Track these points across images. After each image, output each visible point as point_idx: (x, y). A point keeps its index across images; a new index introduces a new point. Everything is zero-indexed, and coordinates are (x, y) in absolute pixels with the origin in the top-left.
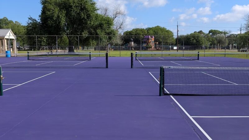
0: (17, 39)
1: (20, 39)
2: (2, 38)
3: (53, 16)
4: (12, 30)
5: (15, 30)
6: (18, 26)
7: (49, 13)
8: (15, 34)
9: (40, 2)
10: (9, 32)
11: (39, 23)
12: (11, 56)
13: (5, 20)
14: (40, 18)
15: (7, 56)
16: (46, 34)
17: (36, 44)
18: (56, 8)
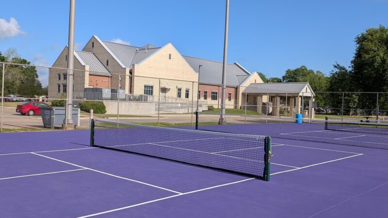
0: (316, 97)
1: (320, 97)
2: (295, 95)
3: (374, 61)
4: (311, 84)
5: (314, 84)
6: (319, 79)
7: (367, 56)
8: (314, 89)
9: (355, 40)
10: (306, 86)
11: (350, 72)
12: (303, 122)
13: (303, 70)
14: (353, 64)
15: (297, 122)
16: (359, 90)
17: (341, 106)
18: (381, 47)
